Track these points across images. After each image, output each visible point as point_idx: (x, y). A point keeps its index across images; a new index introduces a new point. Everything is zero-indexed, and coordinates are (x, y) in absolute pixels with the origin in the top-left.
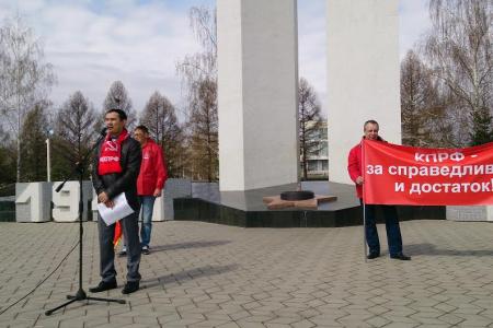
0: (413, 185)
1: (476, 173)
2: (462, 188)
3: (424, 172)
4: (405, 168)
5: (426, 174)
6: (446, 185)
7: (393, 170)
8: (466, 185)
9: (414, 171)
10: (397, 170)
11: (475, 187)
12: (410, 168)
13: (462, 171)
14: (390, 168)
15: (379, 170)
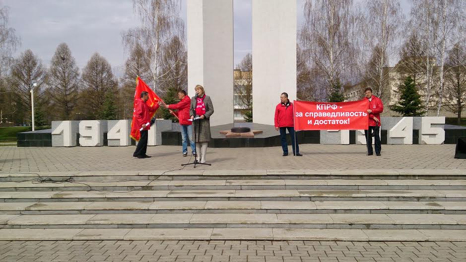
0: (316, 121)
1: (342, 115)
2: (336, 122)
3: (320, 114)
4: (312, 113)
5: (321, 116)
6: (330, 121)
7: (307, 114)
8: (337, 121)
9: (316, 114)
10: (309, 114)
11: (341, 122)
12: (315, 113)
13: (336, 115)
14: (306, 114)
15: (301, 115)
